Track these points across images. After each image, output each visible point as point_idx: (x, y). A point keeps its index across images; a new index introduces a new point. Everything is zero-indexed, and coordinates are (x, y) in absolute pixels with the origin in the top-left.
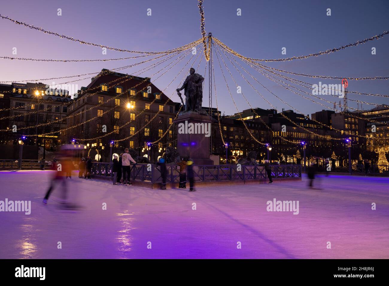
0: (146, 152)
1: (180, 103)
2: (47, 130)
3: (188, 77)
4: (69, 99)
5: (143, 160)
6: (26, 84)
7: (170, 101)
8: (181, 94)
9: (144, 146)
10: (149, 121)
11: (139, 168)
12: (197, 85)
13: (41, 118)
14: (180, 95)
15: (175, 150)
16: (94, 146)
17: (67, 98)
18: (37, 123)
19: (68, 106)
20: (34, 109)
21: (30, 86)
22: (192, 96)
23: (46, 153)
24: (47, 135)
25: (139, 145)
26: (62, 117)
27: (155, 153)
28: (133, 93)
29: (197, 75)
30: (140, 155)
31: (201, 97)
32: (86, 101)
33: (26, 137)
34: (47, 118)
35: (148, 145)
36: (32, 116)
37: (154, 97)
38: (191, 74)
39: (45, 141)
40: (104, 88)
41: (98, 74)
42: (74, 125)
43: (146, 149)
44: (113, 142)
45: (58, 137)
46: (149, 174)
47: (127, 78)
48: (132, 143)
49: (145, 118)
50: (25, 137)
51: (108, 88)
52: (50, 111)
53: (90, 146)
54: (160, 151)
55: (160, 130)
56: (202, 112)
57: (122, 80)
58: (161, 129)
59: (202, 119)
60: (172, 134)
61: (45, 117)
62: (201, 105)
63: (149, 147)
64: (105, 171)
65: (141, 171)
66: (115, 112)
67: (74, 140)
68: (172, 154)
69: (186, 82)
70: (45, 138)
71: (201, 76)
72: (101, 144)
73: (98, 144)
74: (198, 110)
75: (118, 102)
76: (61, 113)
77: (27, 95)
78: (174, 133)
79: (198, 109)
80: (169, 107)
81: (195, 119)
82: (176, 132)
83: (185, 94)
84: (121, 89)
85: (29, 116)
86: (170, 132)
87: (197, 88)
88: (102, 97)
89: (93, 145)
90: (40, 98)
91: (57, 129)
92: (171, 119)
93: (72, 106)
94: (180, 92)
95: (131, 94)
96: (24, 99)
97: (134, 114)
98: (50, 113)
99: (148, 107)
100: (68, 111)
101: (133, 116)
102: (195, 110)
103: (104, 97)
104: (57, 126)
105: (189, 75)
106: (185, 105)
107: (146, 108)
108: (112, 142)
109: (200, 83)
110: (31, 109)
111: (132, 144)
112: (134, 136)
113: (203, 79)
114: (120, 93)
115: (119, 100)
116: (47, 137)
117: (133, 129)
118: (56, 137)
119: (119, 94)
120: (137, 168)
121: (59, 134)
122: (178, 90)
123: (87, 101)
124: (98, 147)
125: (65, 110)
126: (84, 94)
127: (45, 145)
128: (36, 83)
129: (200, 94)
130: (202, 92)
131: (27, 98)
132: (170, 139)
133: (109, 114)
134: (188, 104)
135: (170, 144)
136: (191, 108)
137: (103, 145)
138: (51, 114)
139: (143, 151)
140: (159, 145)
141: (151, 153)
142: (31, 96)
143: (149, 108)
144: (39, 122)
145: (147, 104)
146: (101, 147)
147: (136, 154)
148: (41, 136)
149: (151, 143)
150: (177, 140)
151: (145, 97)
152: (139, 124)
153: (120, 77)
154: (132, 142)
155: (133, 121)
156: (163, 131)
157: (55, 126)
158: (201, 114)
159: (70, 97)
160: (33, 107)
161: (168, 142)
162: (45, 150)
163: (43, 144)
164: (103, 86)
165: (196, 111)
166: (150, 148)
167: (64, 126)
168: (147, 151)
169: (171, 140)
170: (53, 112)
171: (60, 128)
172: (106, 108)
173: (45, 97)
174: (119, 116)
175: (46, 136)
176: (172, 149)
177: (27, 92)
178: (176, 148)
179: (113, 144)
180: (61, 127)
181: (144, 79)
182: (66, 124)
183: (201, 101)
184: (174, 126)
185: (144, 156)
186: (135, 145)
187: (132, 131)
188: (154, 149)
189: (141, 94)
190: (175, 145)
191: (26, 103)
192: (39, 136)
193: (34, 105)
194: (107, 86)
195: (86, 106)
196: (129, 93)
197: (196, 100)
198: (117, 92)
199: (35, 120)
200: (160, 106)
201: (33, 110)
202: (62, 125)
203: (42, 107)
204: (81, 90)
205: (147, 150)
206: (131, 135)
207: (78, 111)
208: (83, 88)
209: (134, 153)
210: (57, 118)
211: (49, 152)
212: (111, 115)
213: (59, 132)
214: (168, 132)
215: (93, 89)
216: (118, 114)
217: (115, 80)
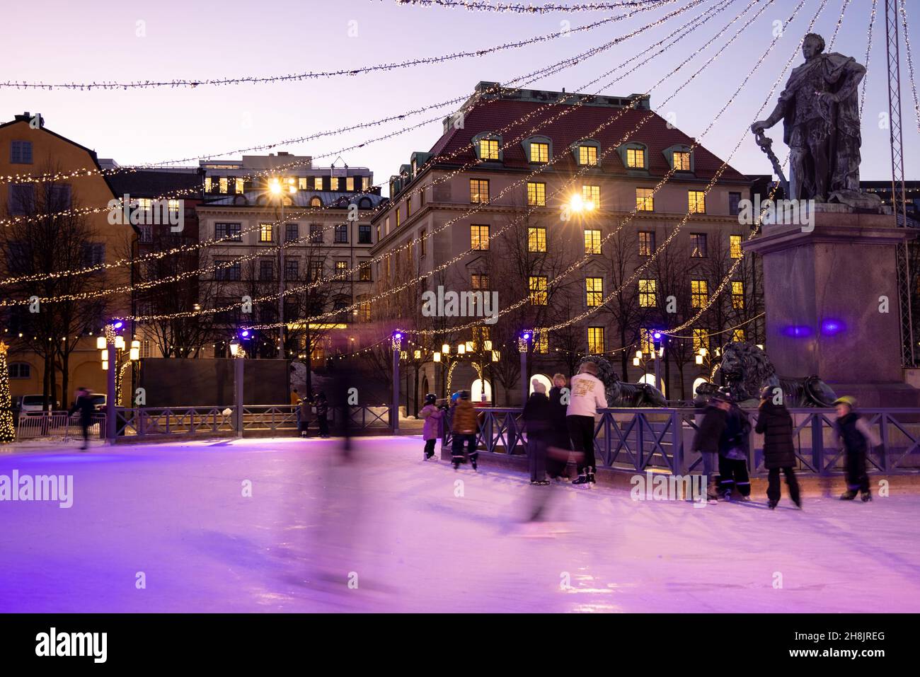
0: (648, 366)
1: (770, 177)
2: (314, 306)
3: (795, 74)
4: (375, 196)
5: (637, 396)
6: (241, 159)
7: (731, 172)
8: (769, 141)
9: (640, 343)
10: (653, 251)
11: (624, 424)
12: (836, 98)
13: (292, 268)
14: (766, 145)
15: (758, 355)
16: (468, 353)
17: (370, 196)
18: (282, 284)
19: (373, 222)
20: (269, 239)
21: (253, 168)
22: (816, 142)
23: (313, 382)
24: (313, 322)
25: (620, 341)
26: (356, 261)
27: (681, 369)
28: (587, 156)
29: (833, 59)
30: (625, 379)
31: (856, 142)
32: (429, 198)
33: (251, 332)
34: (310, 268)
35: (655, 339)
36: (266, 264)
37: (668, 164)
38: (808, 58)
39: (308, 343)
40: (488, 149)
41: (463, 102)
42: (398, 282)
43: (649, 354)
44: (531, 335)
45: (348, 329)
46: (661, 446)
47: (563, 107)
48: (597, 335)
49: (637, 241)
50: (248, 331)
51: (500, 147)
52: (317, 241)
53: (454, 351)
54: (699, 360)
55: (694, 284)
56: (861, 204)
57: (546, 115)
58: (699, 281)
59: (861, 230)
60: (744, 295)
61: (303, 264)
62: (855, 174)
63: (657, 348)
64: (505, 435)
65: (633, 436)
66: (531, 230)
67: (398, 336)
68: (745, 368)
69: (790, 94)
70: (308, 331)
71: (852, 59)
72: (488, 345)
73: (480, 345)
74: (845, 196)
75: (537, 193)
76: (352, 248)
77: (247, 195)
78: (749, 291)
79: (843, 192)
80: (725, 195)
81: (833, 233)
82: (758, 287)
83: (787, 140)
84: (546, 146)
85: (258, 265)
86: (737, 288)
87: (837, 112)
88: (481, 182)
89: (461, 349)
90: (286, 204)
91: (342, 301)
92: (738, 238)
93: (388, 220)
94: (768, 133)
95: (582, 162)
96: (239, 210)
97: (599, 232)
98: (319, 248)
99: (645, 200)
100: (374, 239)
101: (593, 241)
102: (832, 197)
103: (488, 180)
104: (344, 292)
105: (798, 65)
106: (788, 179)
107: (640, 207)
108: (526, 336)
109: (848, 89)
110: (261, 241)
111: (597, 341)
112: (601, 311)
113: (861, 70)
114: (542, 160)
115: (541, 187)
116: (313, 330)
117: (598, 284)
118: (343, 326)
119: (540, 163)
120: (619, 425)
121: (349, 318)
122: (758, 129)
123: (434, 199)
124: (480, 355)
125: (365, 237)
126: (422, 176)
127: (308, 354)
128: (272, 155)
129: (850, 131)
130: (858, 123)
131: (247, 205)
132: (738, 315)
133: (508, 237)
134: (800, 177)
135: (739, 333)
136: (815, 188)
137: (494, 348)
138: (323, 252)
139: (636, 362)
140: (696, 339)
141: (667, 367)
142: (259, 198)
143: (649, 207)
144: (287, 281)
145: (642, 190)
146: (490, 354)
147: (612, 375)
148: (296, 326)
149: (666, 332)
150: (764, 317)
151: (632, 169)
152: (616, 266)
153: (543, 104)
154: (597, 330)
155: (594, 257)
156: (708, 286)
157: (338, 291)
158: (858, 210)
159: (377, 191)
160: (266, 234)
161: (727, 325)
162: (312, 372)
163: (301, 353)
164: (482, 142)
165: (836, 200)
166: (662, 349)
167: (364, 288)
168: (653, 360)
169: (740, 315)
170: (328, 245)
171: (351, 297)
172: (497, 218)
173: (300, 197)
174: (544, 244)
175: (311, 326)
176: (746, 350)
177: (246, 185)
178: (761, 347)
179: (529, 341)
180: (355, 294)
181: (626, 101)
182: (371, 281)
183: (856, 157)
184: (749, 264)
185: (642, 381)
186: (606, 340)
187: (594, 292)
188: (678, 354)
189: (619, 158)
190: (756, 335)
191: (245, 223)
192: (290, 327)
193: (269, 227)
194: (496, 143)
195: (430, 218)
196: (574, 157)
197: (835, 158)
198: (533, 160)
199: (276, 275)
200: (690, 193)
201: (266, 244)
202: (357, 286)
203: (292, 231)
204: (412, 162)
205: (653, 356)
206: (590, 307)
207: (406, 235)
208: (417, 157)
209: (605, 371)
210: (341, 265)
211: (321, 378)
212: (518, 242)
213: (352, 311)
214: (728, 291)
215: (449, 156)
216: (539, 235)
217: (523, 115)
